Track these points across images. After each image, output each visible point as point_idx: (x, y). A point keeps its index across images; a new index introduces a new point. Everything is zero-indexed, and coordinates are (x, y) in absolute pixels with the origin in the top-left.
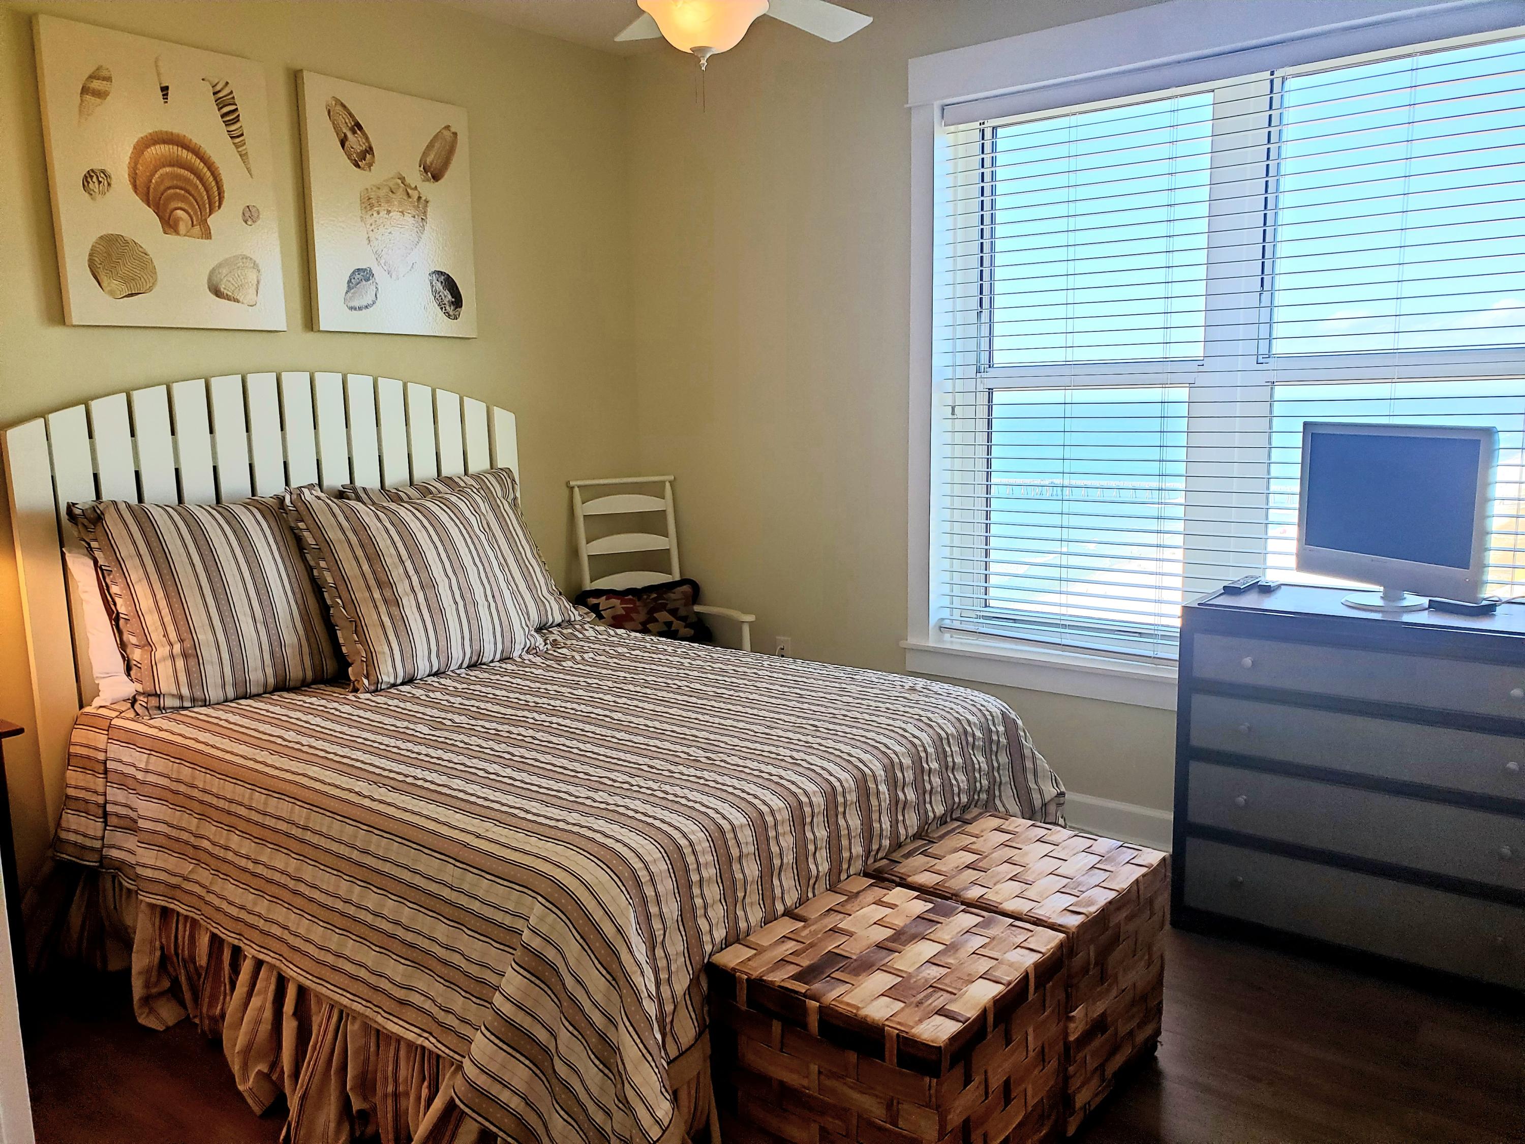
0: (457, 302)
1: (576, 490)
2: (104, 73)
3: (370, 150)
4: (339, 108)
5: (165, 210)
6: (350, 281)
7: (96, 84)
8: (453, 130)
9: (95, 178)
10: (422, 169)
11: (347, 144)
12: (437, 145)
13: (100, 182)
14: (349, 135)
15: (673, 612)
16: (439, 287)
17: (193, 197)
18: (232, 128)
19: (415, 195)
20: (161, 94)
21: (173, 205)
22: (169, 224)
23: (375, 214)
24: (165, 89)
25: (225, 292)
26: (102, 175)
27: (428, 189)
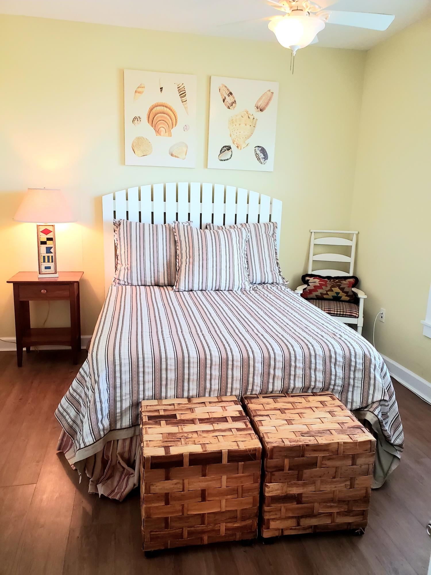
0: (266, 157)
1: (313, 233)
2: (142, 86)
3: (235, 102)
4: (224, 88)
5: (157, 128)
6: (221, 151)
7: (140, 90)
8: (271, 91)
9: (136, 119)
10: (256, 107)
11: (226, 101)
12: (264, 98)
13: (138, 120)
14: (227, 97)
15: (342, 289)
16: (258, 152)
17: (167, 123)
18: (183, 99)
19: (251, 117)
20: (160, 90)
21: (160, 126)
22: (158, 132)
23: (234, 125)
24: (161, 88)
25: (175, 154)
26: (139, 118)
27: (258, 115)
